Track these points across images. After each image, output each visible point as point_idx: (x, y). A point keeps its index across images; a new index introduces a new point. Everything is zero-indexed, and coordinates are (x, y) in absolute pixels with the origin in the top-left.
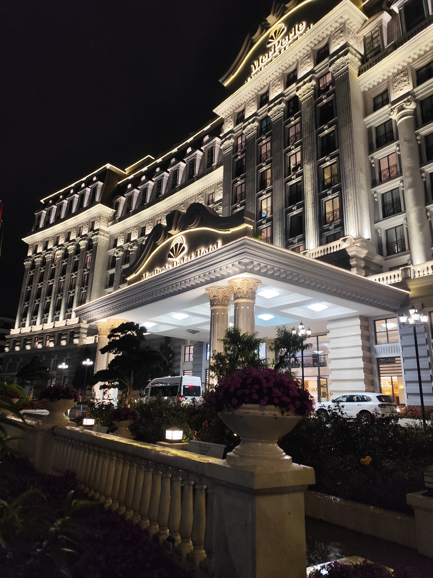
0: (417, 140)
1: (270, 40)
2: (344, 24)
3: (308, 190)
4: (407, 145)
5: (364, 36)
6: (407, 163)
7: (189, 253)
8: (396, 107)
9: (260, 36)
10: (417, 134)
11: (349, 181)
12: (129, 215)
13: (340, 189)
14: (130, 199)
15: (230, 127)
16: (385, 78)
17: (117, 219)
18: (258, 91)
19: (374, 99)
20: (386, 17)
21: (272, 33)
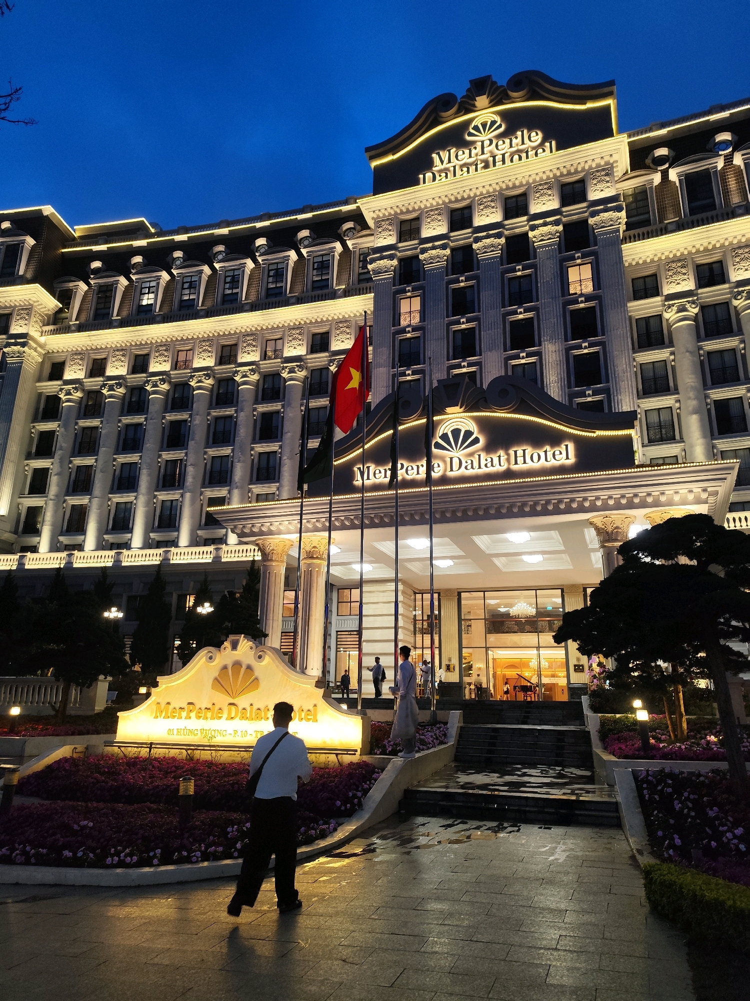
0: (700, 356)
1: (473, 132)
2: (612, 164)
3: (551, 380)
4: (690, 358)
6: (690, 381)
8: (675, 304)
10: (700, 348)
12: (110, 325)
13: (607, 391)
14: (106, 293)
15: (388, 239)
16: (656, 259)
17: (71, 323)
18: (450, 202)
19: (633, 280)
20: (657, 178)
21: (477, 122)
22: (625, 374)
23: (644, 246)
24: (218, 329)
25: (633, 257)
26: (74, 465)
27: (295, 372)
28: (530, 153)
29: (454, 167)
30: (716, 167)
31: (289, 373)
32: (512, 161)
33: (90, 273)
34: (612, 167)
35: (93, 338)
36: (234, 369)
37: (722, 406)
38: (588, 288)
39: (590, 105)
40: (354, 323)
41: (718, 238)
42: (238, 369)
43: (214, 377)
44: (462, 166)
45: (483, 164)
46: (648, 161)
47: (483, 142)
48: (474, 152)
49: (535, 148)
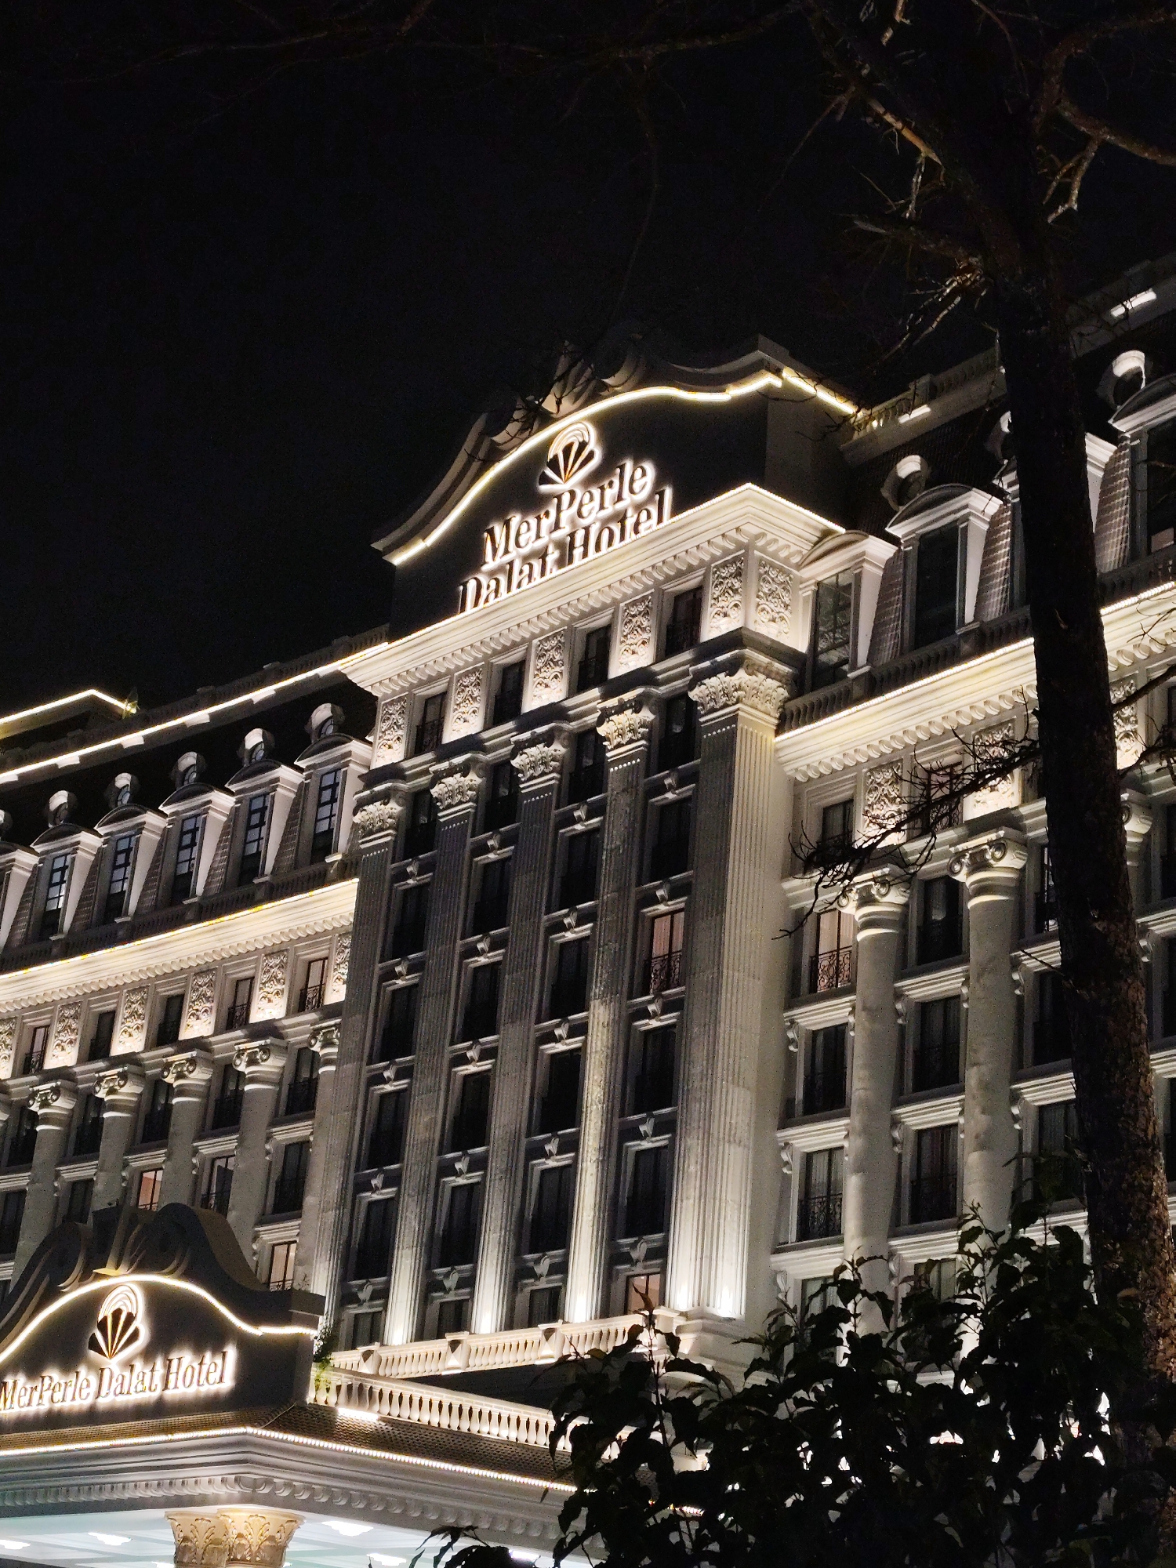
0: (898, 1014)
1: (549, 472)
2: (747, 548)
4: (867, 1024)
5: (818, 584)
7: (148, 1354)
8: (856, 885)
9: (515, 441)
10: (899, 995)
11: (696, 1107)
13: (673, 1126)
15: (392, 750)
16: (850, 763)
18: (495, 652)
19: (825, 811)
20: (876, 551)
21: (556, 448)
22: (704, 1083)
24: (156, 963)
25: (809, 761)
27: (258, 1061)
31: (248, 1064)
34: (748, 553)
36: (169, 1058)
39: (734, 392)
42: (173, 1057)
43: (142, 1077)
46: (884, 492)
49: (639, 507)
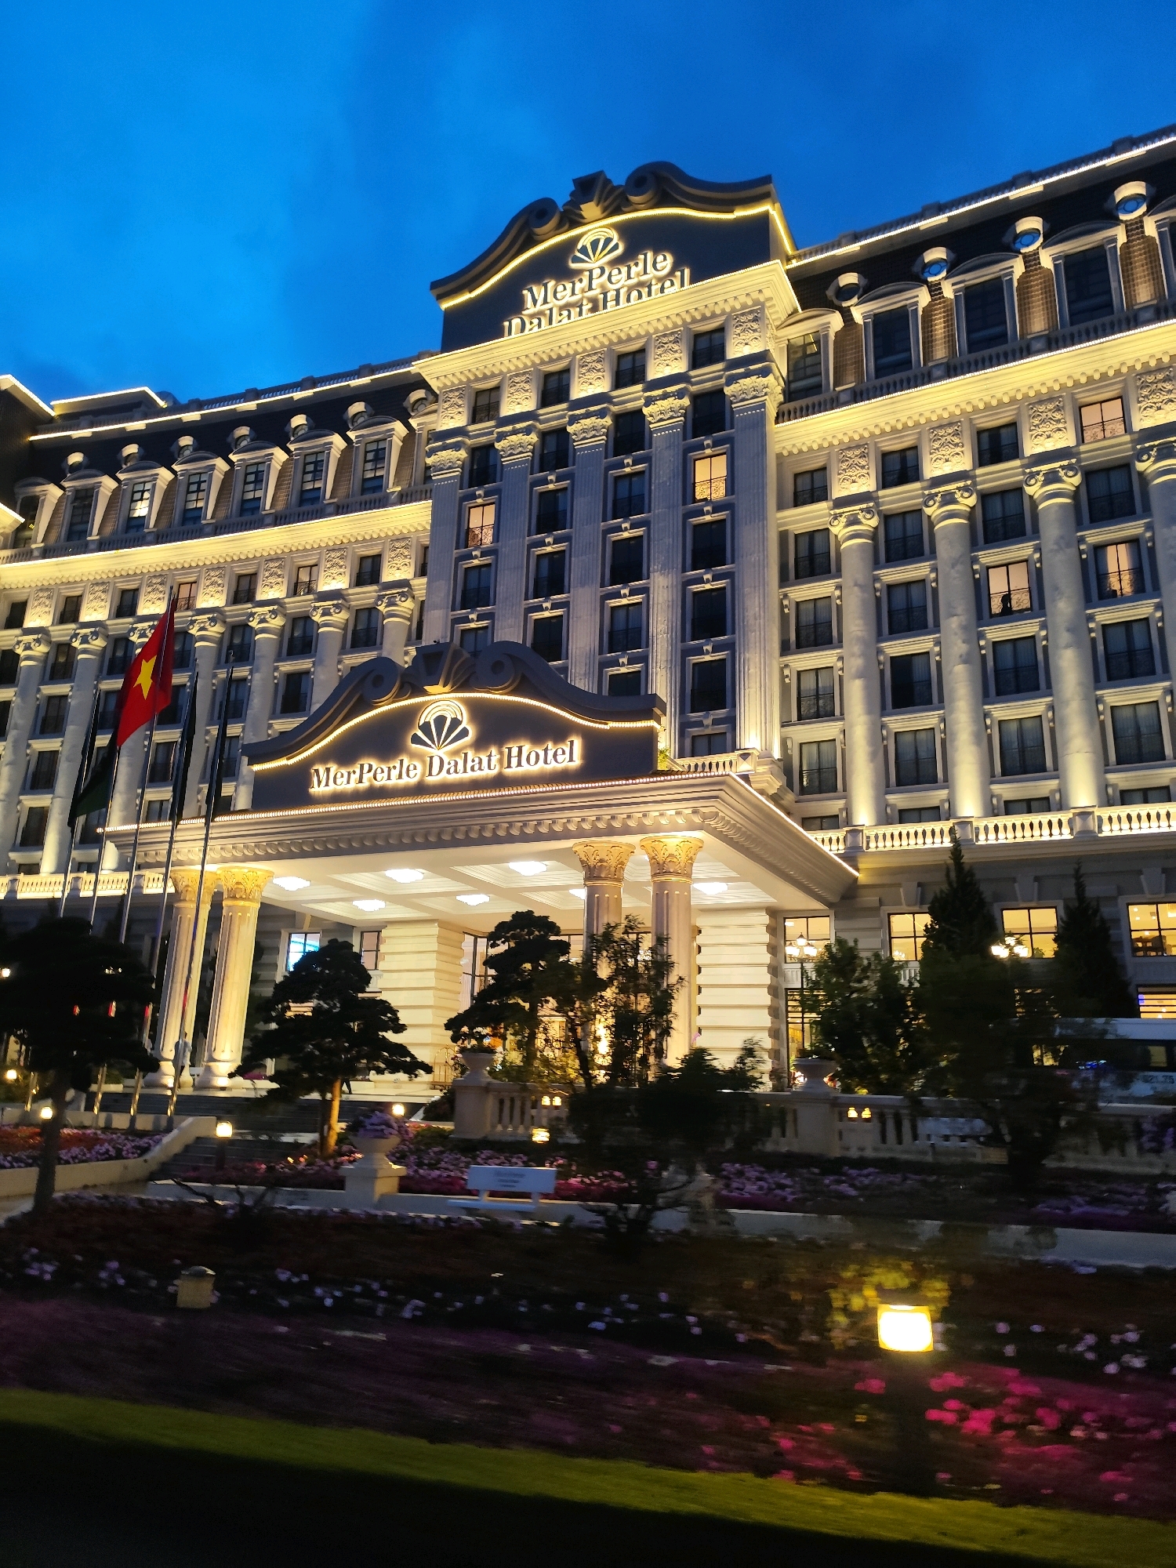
0: (875, 590)
1: (579, 255)
2: (761, 305)
3: (659, 630)
4: (859, 594)
5: (789, 340)
6: (856, 628)
8: (845, 512)
10: (876, 579)
12: (85, 549)
13: (731, 646)
14: (83, 500)
15: (454, 418)
16: (826, 445)
17: (33, 546)
18: (543, 362)
19: (796, 476)
20: (836, 321)
21: (585, 241)
22: (758, 621)
23: (806, 426)
24: (231, 552)
25: (793, 443)
26: (34, 750)
27: (329, 614)
28: (654, 288)
29: (551, 310)
30: (916, 304)
31: (323, 615)
32: (628, 300)
33: (67, 470)
34: (762, 309)
35: (62, 567)
36: (249, 610)
37: (902, 666)
38: (719, 493)
39: (740, 213)
40: (414, 542)
41: (908, 413)
42: (254, 610)
43: (225, 622)
44: (561, 308)
45: (590, 306)
46: (830, 293)
47: (591, 271)
48: (578, 286)
49: (661, 280)
